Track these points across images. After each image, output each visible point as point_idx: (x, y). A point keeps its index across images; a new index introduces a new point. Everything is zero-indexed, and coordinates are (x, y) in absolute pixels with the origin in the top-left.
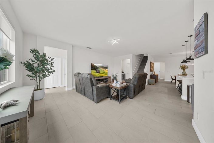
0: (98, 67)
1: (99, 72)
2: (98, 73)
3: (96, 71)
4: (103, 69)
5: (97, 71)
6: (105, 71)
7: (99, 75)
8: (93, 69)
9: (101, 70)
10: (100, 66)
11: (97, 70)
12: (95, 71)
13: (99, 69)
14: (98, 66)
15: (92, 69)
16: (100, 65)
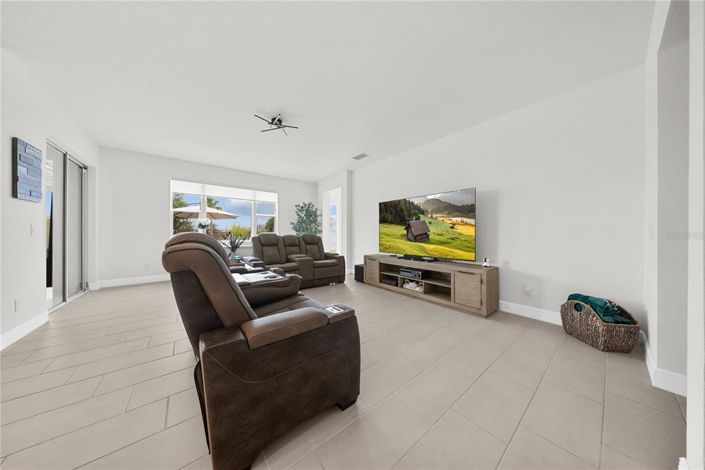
0: (417, 208)
1: (423, 237)
2: (416, 239)
3: (408, 228)
4: (448, 221)
5: (414, 231)
6: (460, 229)
7: (423, 249)
8: (390, 217)
9: (439, 225)
10: (429, 202)
11: (413, 222)
12: (401, 230)
13: (422, 218)
14: (416, 202)
15: (383, 220)
16: (431, 195)
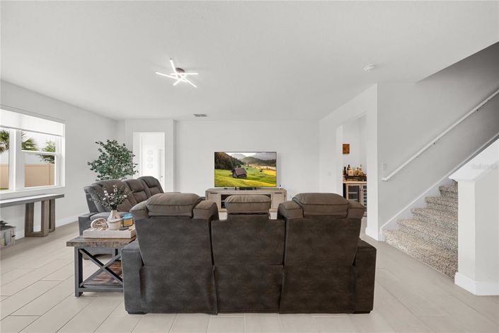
0: (239, 161)
1: (244, 176)
2: (238, 177)
3: (234, 171)
4: (258, 168)
5: (238, 173)
6: (266, 172)
7: (243, 182)
8: (222, 166)
9: (253, 170)
10: (246, 158)
11: (236, 169)
12: (230, 172)
13: (242, 166)
14: (239, 158)
15: (217, 168)
16: (247, 155)
